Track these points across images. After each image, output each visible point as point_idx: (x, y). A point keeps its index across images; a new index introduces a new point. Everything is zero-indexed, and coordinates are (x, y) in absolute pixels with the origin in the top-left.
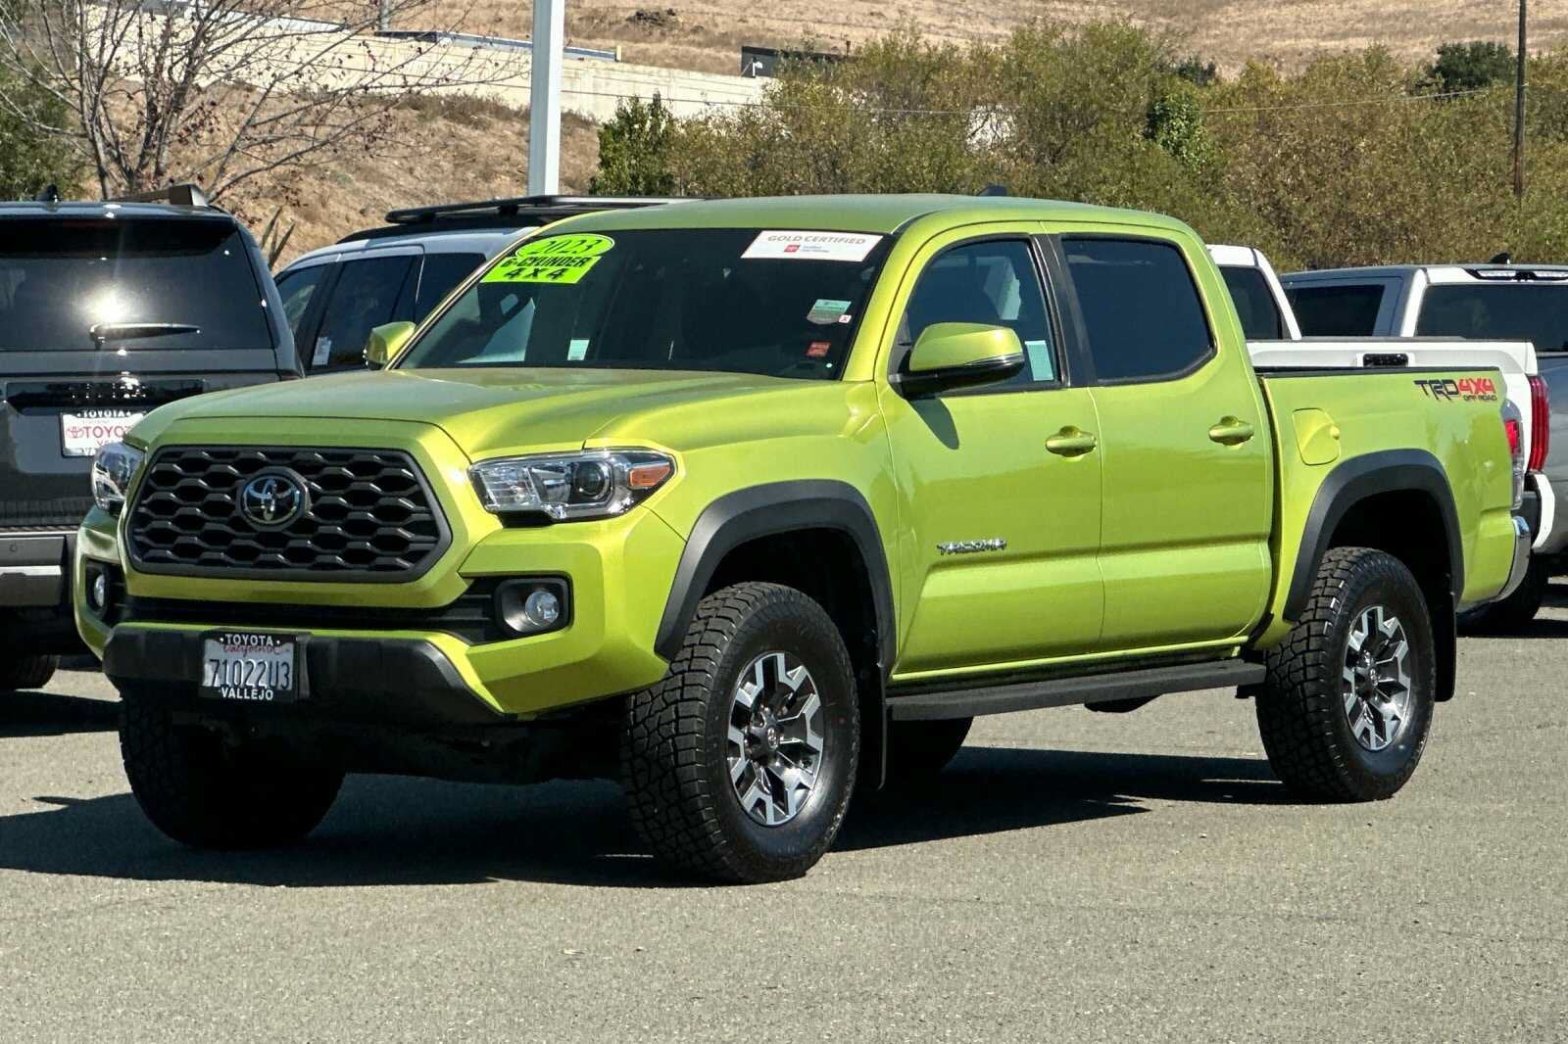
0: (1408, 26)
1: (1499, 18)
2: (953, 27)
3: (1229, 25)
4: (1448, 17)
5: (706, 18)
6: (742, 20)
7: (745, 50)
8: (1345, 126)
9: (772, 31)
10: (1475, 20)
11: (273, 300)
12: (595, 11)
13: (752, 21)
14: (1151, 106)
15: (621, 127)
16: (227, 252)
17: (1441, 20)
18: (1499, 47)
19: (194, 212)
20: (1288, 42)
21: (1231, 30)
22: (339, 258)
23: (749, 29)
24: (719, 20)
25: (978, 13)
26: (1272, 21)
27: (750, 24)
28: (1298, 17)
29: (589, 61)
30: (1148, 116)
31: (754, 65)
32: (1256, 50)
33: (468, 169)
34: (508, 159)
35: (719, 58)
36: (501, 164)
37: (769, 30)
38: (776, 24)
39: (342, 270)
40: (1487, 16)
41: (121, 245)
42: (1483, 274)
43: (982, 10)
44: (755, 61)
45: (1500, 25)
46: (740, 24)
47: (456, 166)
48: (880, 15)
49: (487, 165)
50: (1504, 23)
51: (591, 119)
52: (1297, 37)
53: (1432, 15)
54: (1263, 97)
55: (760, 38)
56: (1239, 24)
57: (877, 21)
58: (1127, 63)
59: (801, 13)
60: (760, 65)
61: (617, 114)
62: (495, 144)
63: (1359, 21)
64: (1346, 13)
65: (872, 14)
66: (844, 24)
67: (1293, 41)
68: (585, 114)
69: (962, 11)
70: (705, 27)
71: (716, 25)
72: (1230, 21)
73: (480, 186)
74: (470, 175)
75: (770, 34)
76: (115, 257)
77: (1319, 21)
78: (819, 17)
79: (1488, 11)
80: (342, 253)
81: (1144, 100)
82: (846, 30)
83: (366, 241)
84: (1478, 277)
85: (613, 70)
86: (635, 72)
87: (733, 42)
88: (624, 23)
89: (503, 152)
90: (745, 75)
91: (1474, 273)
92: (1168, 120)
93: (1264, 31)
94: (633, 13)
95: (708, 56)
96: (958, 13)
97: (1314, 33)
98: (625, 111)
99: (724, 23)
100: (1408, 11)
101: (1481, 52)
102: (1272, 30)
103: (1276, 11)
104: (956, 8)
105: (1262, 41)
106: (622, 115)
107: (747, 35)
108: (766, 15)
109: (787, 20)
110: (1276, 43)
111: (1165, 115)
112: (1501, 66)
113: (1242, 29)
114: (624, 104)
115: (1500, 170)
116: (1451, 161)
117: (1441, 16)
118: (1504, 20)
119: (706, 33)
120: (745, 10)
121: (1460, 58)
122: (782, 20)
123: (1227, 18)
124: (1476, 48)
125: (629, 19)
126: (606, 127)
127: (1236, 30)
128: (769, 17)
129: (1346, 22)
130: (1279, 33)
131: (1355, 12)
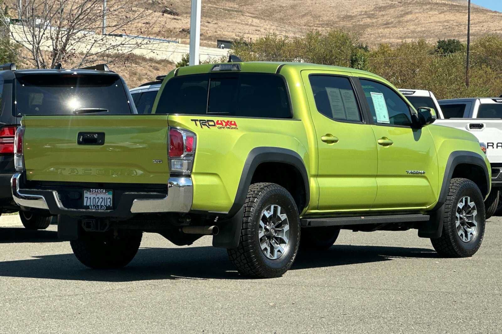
0: (425, 35)
1: (453, 33)
2: (282, 35)
3: (368, 34)
4: (437, 32)
5: (204, 31)
6: (216, 32)
7: (218, 41)
8: (412, 64)
9: (225, 35)
10: (445, 33)
11: (131, 101)
12: (169, 29)
13: (219, 32)
14: (352, 57)
15: (183, 64)
16: (117, 86)
17: (435, 33)
18: (457, 41)
19: (105, 73)
20: (387, 40)
21: (369, 36)
22: (140, 91)
23: (217, 34)
24: (208, 32)
25: (289, 30)
26: (382, 33)
27: (218, 33)
28: (390, 32)
29: (171, 44)
30: (351, 60)
31: (221, 45)
32: (377, 42)
33: (134, 77)
34: (146, 74)
35: (208, 44)
36: (144, 76)
37: (224, 35)
38: (226, 33)
39: (142, 95)
40: (449, 32)
41: (78, 83)
42: (498, 101)
43: (291, 29)
44: (221, 44)
45: (453, 35)
46: (215, 33)
47: (130, 76)
48: (259, 31)
49: (140, 76)
50: (455, 34)
51: (172, 61)
52: (390, 38)
53: (432, 31)
54: (387, 55)
55: (221, 38)
56: (371, 34)
57: (258, 32)
58: (344, 43)
59: (234, 30)
60: (223, 45)
61: (182, 60)
62: (142, 69)
63: (409, 33)
64: (405, 31)
65: (256, 30)
66: (248, 33)
67: (389, 40)
68: (170, 60)
69: (284, 29)
70: (204, 34)
71: (207, 34)
72: (369, 33)
73: (138, 82)
74: (135, 79)
75: (224, 36)
76: (76, 87)
77: (397, 33)
78: (240, 31)
79: (450, 30)
80: (141, 90)
81: (350, 55)
82: (248, 35)
83: (150, 86)
84: (496, 101)
85: (179, 46)
86: (186, 47)
87: (213, 39)
88: (178, 33)
89: (145, 72)
90: (219, 48)
91: (495, 100)
92: (357, 61)
93: (379, 36)
94: (181, 30)
95: (205, 43)
96: (283, 30)
97: (395, 37)
98: (184, 58)
99: (210, 33)
100: (425, 31)
101: (451, 42)
102: (382, 36)
103: (383, 30)
104: (282, 29)
105: (379, 39)
106: (184, 60)
107: (217, 36)
108: (223, 30)
109: (230, 32)
110: (383, 40)
111: (356, 60)
112: (457, 47)
113: (372, 36)
114: (184, 56)
115: (462, 78)
116: (446, 75)
117: (435, 32)
118: (455, 33)
119: (205, 36)
120: (216, 29)
121: (444, 44)
122: (228, 32)
123: (368, 32)
124: (449, 41)
125: (180, 31)
126: (179, 64)
127: (370, 36)
128: (224, 31)
129: (405, 33)
130: (384, 36)
131: (408, 31)
